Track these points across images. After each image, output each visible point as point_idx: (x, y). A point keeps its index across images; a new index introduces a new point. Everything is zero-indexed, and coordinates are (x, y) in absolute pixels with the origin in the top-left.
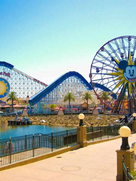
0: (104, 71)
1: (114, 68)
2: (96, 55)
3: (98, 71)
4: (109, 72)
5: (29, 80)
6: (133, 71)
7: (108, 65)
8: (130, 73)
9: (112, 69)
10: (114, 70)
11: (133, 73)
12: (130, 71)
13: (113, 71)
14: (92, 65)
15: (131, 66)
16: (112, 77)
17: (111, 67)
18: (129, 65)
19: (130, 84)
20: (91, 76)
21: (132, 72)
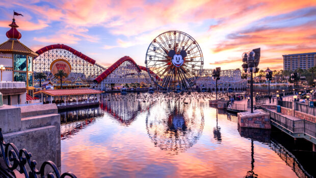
0: (157, 59)
2: (150, 46)
3: (151, 59)
6: (179, 58)
7: (159, 54)
8: (176, 60)
9: (162, 57)
10: (164, 58)
11: (179, 60)
12: (176, 58)
14: (147, 53)
15: (178, 55)
17: (161, 55)
18: (176, 53)
20: (146, 62)
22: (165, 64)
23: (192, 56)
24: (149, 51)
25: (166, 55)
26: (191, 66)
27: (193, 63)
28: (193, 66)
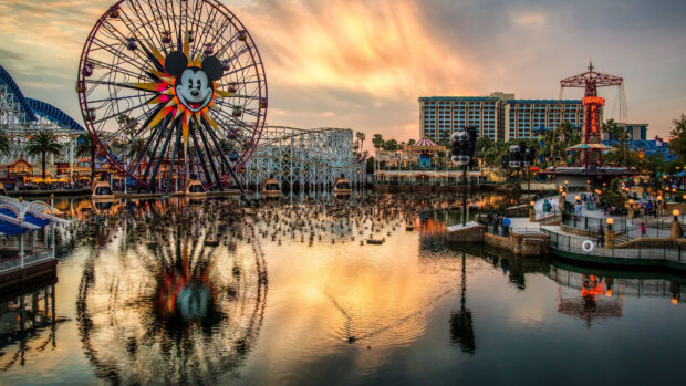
1: (143, 68)
4: (134, 80)
6: (199, 82)
8: (191, 87)
9: (138, 71)
10: (146, 75)
11: (199, 88)
12: (191, 81)
13: (140, 77)
15: (195, 69)
16: (139, 96)
17: (135, 65)
18: (190, 64)
19: (188, 117)
21: (195, 85)
22: (148, 98)
23: (233, 78)
24: (93, 46)
25: (152, 67)
26: (230, 111)
27: (236, 101)
28: (238, 111)
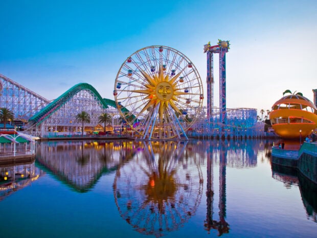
0: (132, 88)
1: (142, 84)
2: (122, 67)
5: (21, 90)
10: (144, 87)
13: (141, 87)
14: (117, 78)
16: (141, 96)
22: (145, 97)
23: (186, 86)
25: (146, 82)
26: (185, 101)
27: (188, 97)
28: (188, 101)
